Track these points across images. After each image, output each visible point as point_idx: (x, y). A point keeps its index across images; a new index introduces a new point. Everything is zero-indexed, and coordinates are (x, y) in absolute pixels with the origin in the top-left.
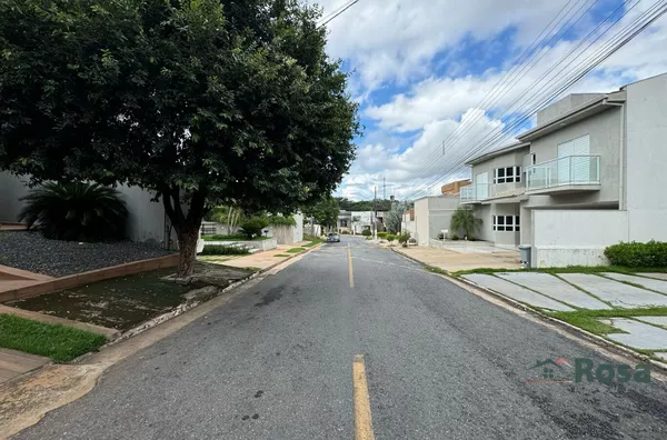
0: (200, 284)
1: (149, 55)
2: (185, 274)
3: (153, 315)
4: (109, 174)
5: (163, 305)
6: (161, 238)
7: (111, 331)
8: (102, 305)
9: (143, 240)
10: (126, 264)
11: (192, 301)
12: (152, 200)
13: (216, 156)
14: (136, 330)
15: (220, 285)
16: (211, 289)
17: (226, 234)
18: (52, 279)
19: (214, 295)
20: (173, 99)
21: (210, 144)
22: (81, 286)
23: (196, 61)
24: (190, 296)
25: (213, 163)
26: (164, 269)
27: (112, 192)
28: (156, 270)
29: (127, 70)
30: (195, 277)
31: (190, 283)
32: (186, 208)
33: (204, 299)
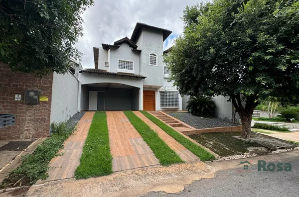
0: (255, 144)
1: (226, 40)
2: (246, 137)
3: (232, 154)
4: (212, 92)
5: (237, 150)
6: (231, 117)
7: (216, 156)
8: (212, 143)
9: (223, 118)
10: (217, 128)
11: (252, 153)
12: (228, 101)
13: (264, 74)
14: (226, 158)
15: (270, 149)
16: (263, 149)
17: (268, 117)
18: (195, 129)
19: (266, 154)
20: (238, 54)
21: (260, 69)
22: (204, 134)
23: (249, 31)
24: (250, 149)
25: (263, 79)
26: (234, 132)
27: (211, 98)
28: (230, 132)
29: (218, 51)
30: (253, 140)
31: (249, 143)
32: (244, 104)
33: (260, 154)
